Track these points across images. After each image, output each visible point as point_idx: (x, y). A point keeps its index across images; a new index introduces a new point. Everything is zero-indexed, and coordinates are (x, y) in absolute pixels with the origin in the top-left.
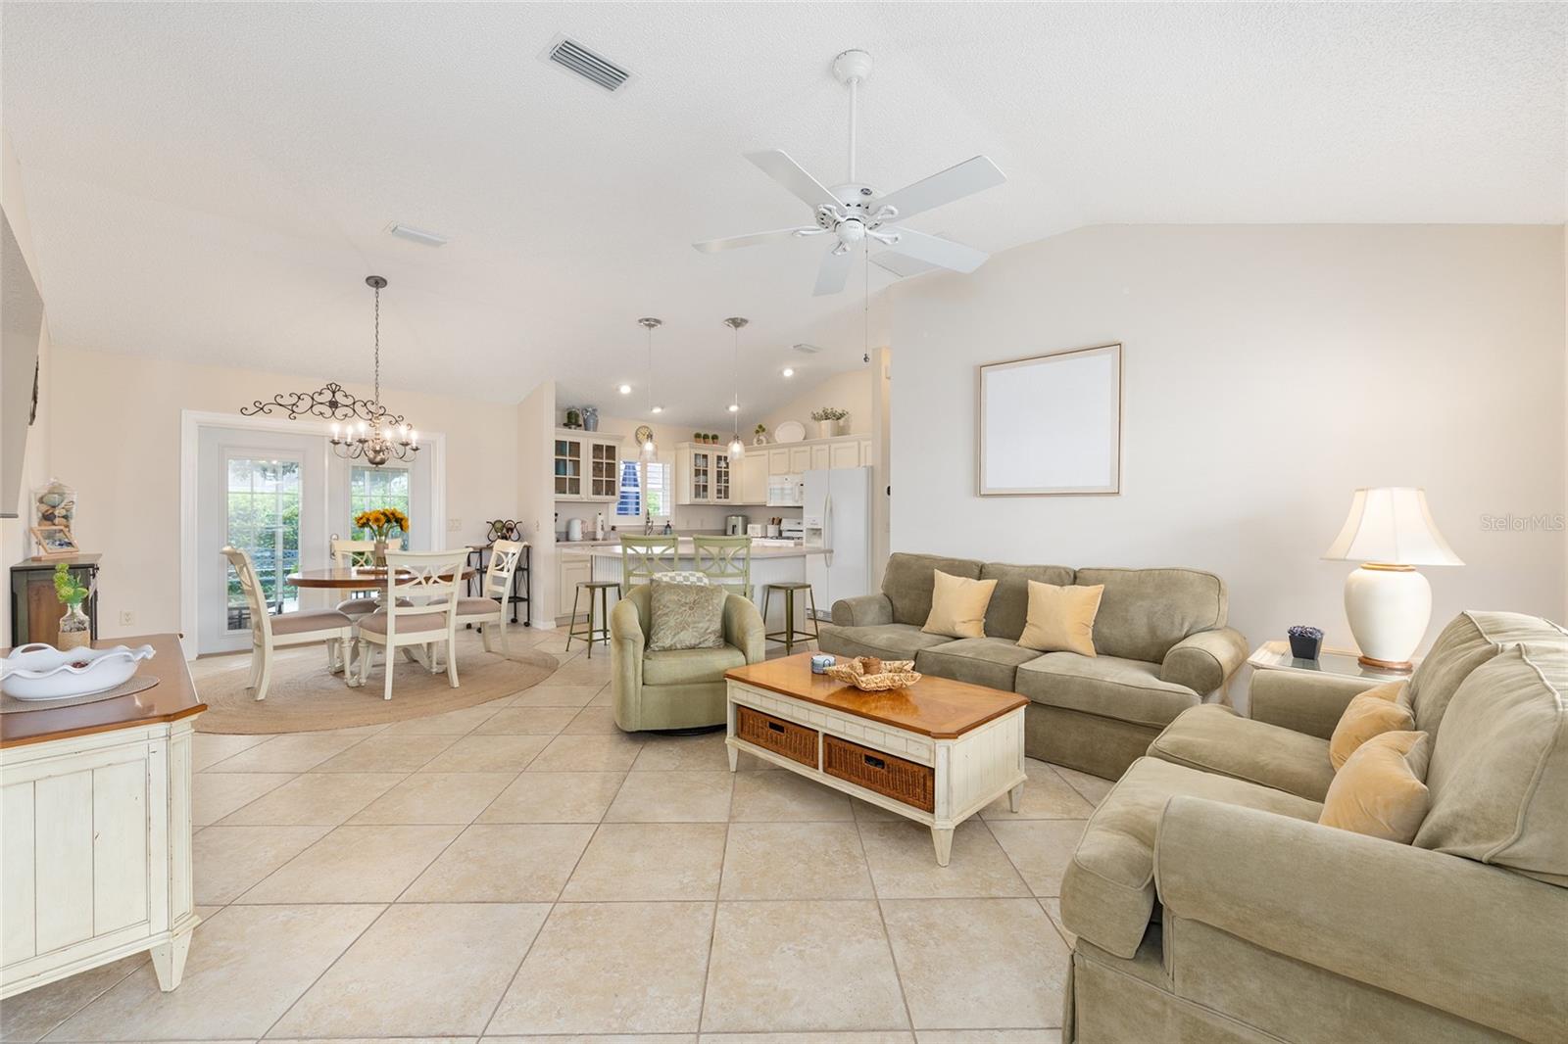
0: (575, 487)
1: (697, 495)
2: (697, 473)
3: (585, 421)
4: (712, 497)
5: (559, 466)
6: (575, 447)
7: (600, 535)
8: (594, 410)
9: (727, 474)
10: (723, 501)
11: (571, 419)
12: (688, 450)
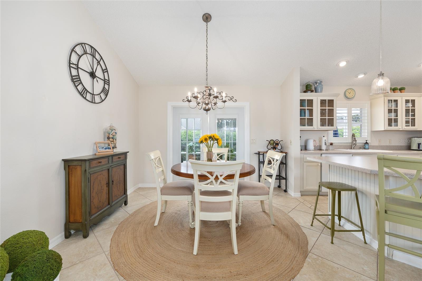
0: (310, 122)
1: (390, 125)
2: (390, 111)
3: (315, 88)
4: (401, 125)
5: (302, 112)
6: (310, 102)
7: (324, 147)
8: (321, 82)
9: (413, 111)
10: (411, 128)
11: (308, 88)
12: (383, 98)
